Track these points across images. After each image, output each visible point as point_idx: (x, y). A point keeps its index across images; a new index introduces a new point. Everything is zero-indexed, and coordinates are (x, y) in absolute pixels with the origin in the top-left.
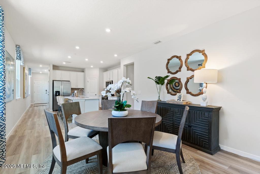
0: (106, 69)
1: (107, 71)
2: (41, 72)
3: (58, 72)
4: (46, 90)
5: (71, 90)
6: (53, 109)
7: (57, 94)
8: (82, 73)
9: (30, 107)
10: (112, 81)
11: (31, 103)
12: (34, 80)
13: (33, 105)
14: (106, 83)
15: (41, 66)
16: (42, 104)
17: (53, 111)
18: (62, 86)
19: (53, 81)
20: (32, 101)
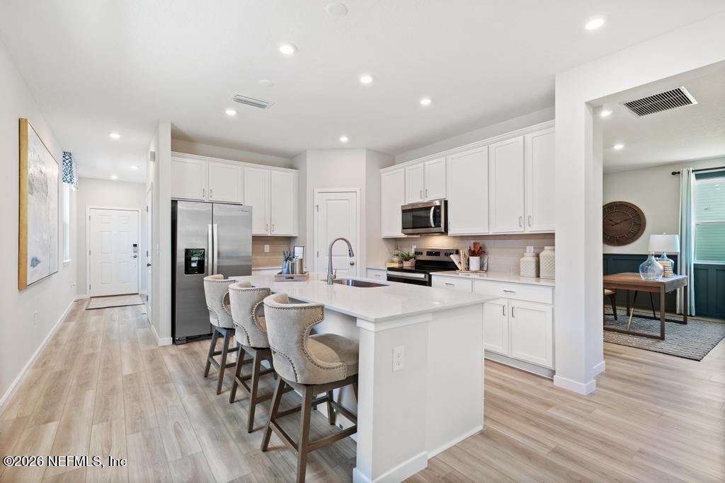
0: (388, 157)
1: (392, 164)
2: (114, 177)
3: (191, 163)
4: (135, 245)
5: (253, 244)
6: (173, 334)
7: (194, 265)
8: (291, 173)
9: (72, 316)
10: (446, 203)
11: (78, 293)
12: (88, 207)
13: (85, 306)
14: (404, 211)
15: (115, 136)
16: (119, 299)
17: (174, 341)
18: (215, 226)
19: (174, 203)
20: (81, 285)
